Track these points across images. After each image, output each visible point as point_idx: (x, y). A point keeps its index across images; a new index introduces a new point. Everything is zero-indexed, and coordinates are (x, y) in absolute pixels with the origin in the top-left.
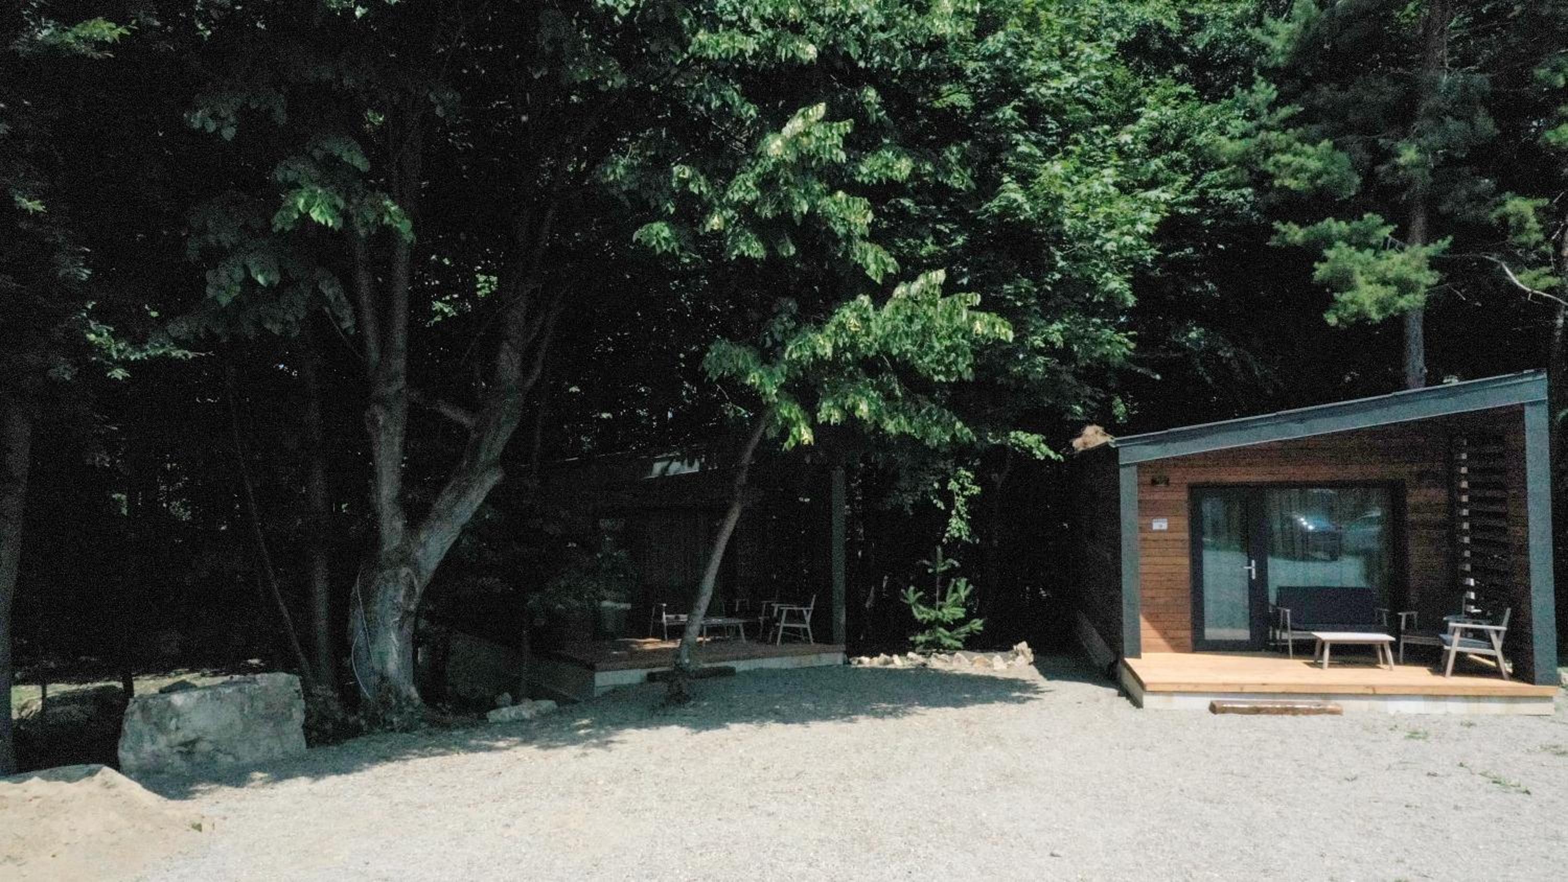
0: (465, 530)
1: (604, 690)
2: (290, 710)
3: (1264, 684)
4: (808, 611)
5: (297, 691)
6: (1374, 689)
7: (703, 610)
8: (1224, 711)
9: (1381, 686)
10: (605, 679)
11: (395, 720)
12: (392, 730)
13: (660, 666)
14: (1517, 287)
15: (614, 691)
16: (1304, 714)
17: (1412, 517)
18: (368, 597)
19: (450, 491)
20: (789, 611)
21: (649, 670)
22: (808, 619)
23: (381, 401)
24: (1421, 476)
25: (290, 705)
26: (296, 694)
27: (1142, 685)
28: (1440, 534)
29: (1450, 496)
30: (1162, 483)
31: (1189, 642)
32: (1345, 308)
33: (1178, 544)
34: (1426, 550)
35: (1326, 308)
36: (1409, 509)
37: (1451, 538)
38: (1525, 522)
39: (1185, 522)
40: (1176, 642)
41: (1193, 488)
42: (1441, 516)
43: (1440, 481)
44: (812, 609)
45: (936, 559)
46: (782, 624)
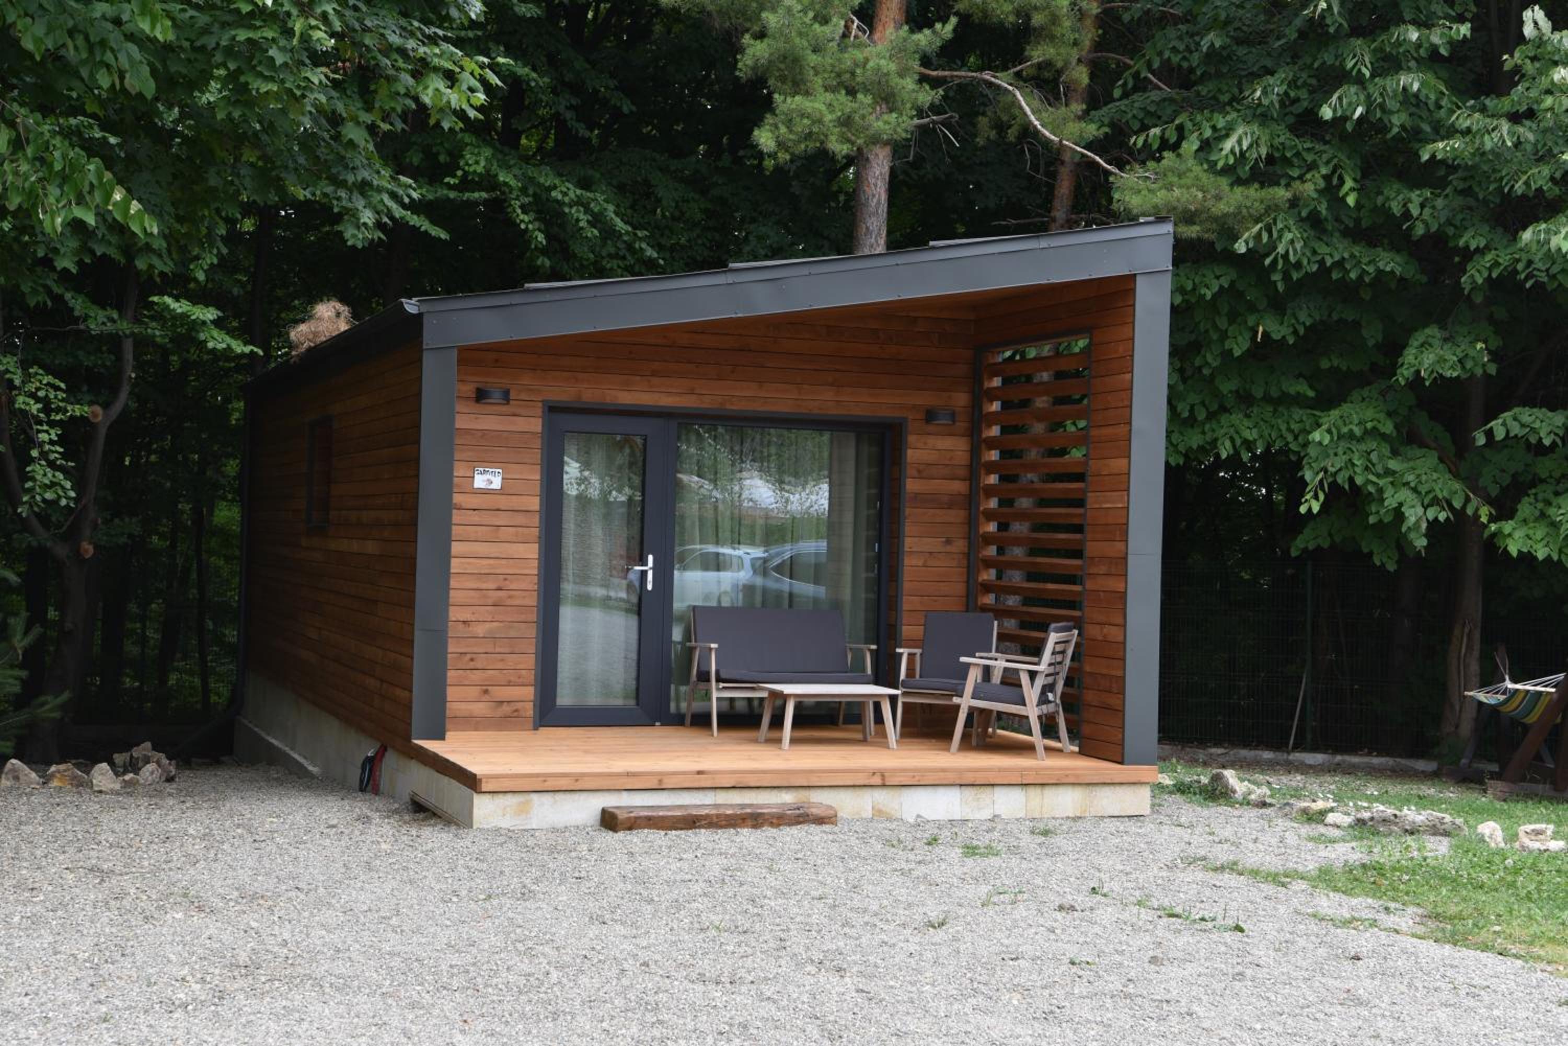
3: (700, 773)
6: (883, 776)
8: (634, 823)
9: (895, 771)
14: (1037, 132)
16: (772, 825)
17: (912, 485)
24: (930, 416)
27: (471, 781)
28: (957, 515)
29: (975, 452)
30: (497, 396)
31: (529, 710)
32: (789, 123)
33: (520, 519)
34: (933, 544)
35: (758, 122)
36: (910, 471)
37: (971, 523)
38: (1122, 483)
39: (535, 475)
40: (506, 709)
41: (553, 410)
42: (959, 487)
43: (962, 425)
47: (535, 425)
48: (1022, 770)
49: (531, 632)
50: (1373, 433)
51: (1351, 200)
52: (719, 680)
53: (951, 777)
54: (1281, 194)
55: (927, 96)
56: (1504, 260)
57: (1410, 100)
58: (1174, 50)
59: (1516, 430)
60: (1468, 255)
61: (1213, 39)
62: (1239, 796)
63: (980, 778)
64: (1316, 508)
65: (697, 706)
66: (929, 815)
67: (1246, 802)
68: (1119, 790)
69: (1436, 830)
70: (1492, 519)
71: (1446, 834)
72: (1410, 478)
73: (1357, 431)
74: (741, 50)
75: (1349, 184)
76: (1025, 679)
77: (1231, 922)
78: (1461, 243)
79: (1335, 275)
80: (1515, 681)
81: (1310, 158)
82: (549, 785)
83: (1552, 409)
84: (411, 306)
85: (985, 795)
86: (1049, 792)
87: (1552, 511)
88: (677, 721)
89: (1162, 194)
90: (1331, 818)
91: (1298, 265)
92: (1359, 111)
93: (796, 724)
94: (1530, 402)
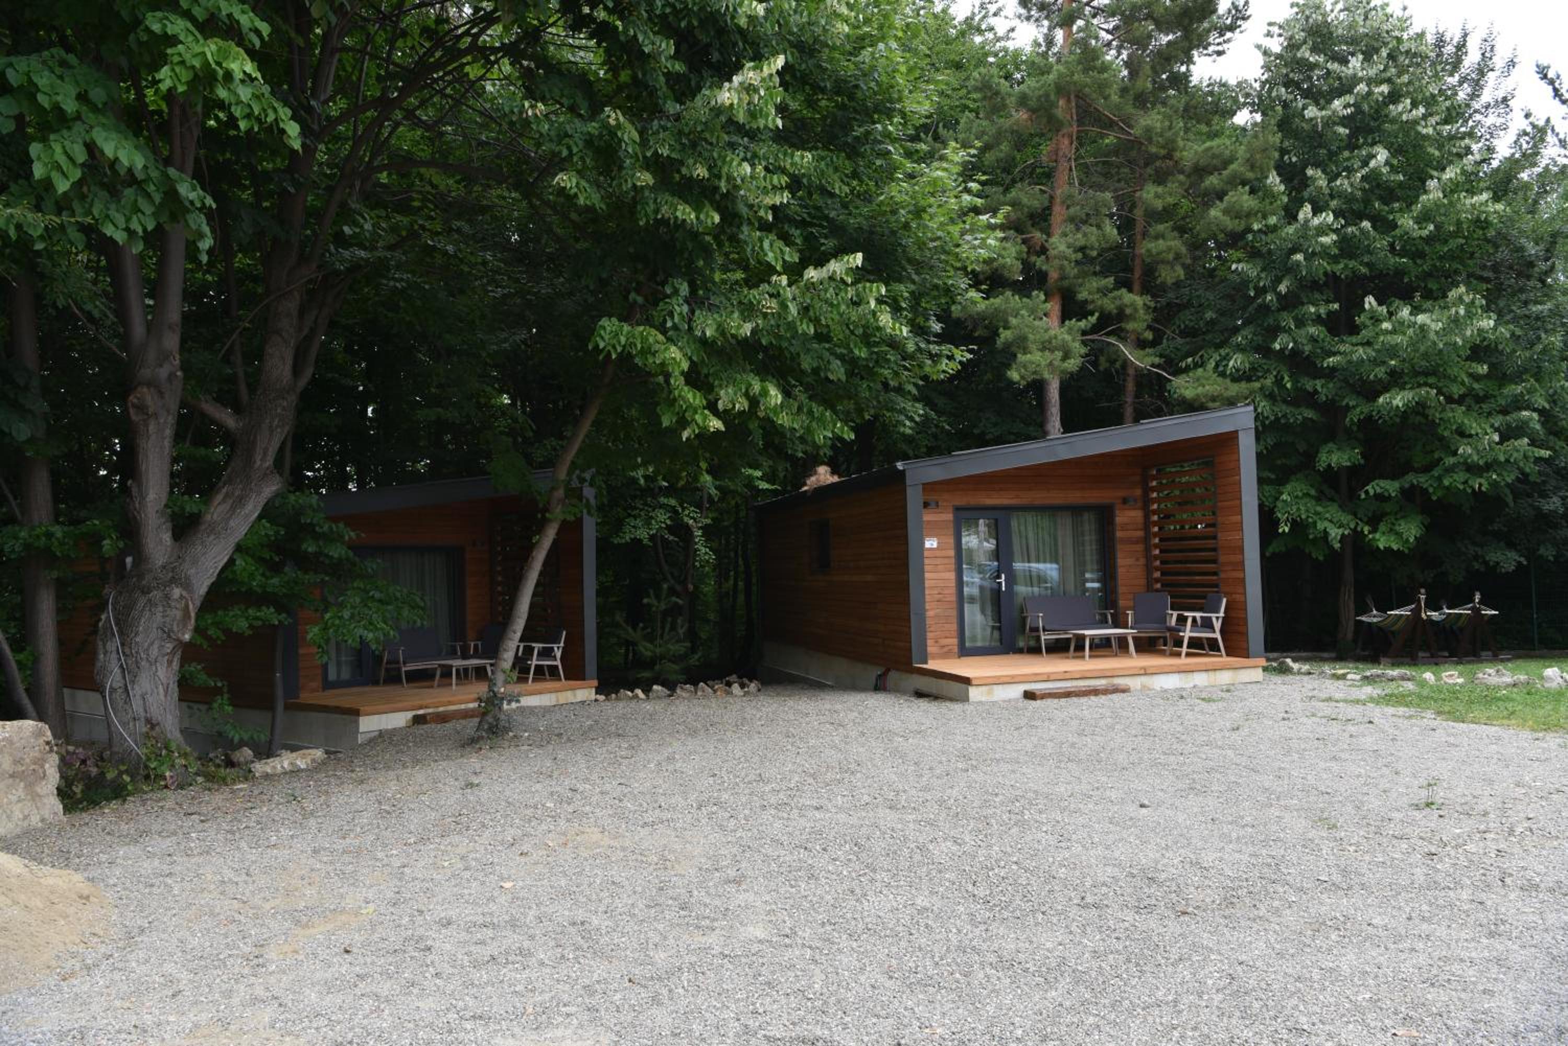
0: (239, 548)
1: (369, 736)
2: (42, 767)
3: (1065, 672)
4: (558, 647)
5: (48, 743)
6: (1145, 669)
7: (519, 635)
8: (1043, 696)
9: (1141, 667)
10: (369, 724)
11: (168, 774)
12: (166, 787)
13: (426, 707)
14: (1132, 362)
15: (379, 736)
16: (1103, 694)
17: (1119, 534)
18: (125, 626)
19: (224, 500)
21: (414, 713)
22: (558, 654)
23: (151, 384)
24: (1125, 501)
25: (40, 762)
26: (47, 748)
27: (967, 681)
28: (1140, 547)
29: (1146, 517)
30: (933, 505)
31: (956, 649)
32: (1025, 367)
33: (946, 561)
34: (1130, 561)
35: (1008, 366)
36: (1118, 528)
37: (1147, 550)
38: (1239, 527)
39: (951, 541)
40: (946, 649)
41: (957, 509)
42: (1140, 534)
43: (1139, 504)
44: (562, 644)
45: (658, 597)
46: (534, 662)
47: (949, 516)
48: (1206, 664)
49: (954, 613)
50: (1307, 495)
51: (1289, 385)
52: (1044, 630)
53: (1174, 669)
54: (1257, 385)
55: (1083, 350)
56: (1366, 410)
57: (1313, 340)
58: (1191, 320)
59: (1379, 490)
60: (1348, 408)
61: (1209, 315)
62: (1295, 670)
63: (1183, 668)
64: (1287, 530)
65: (1032, 643)
66: (1166, 687)
67: (1299, 673)
68: (1249, 671)
69: (1403, 678)
70: (1370, 532)
71: (1409, 679)
72: (1327, 515)
73: (1300, 494)
74: (998, 335)
75: (1287, 378)
76: (1214, 620)
77: (1366, 719)
78: (1344, 403)
79: (1283, 421)
80: (1449, 608)
81: (1266, 367)
82: (1001, 681)
83: (1393, 479)
84: (900, 465)
85: (1190, 675)
86: (1218, 673)
87: (1397, 528)
88: (1020, 651)
89: (1200, 388)
90: (1349, 677)
91: (1267, 418)
92: (1291, 345)
93: (1091, 648)
94: (1383, 477)
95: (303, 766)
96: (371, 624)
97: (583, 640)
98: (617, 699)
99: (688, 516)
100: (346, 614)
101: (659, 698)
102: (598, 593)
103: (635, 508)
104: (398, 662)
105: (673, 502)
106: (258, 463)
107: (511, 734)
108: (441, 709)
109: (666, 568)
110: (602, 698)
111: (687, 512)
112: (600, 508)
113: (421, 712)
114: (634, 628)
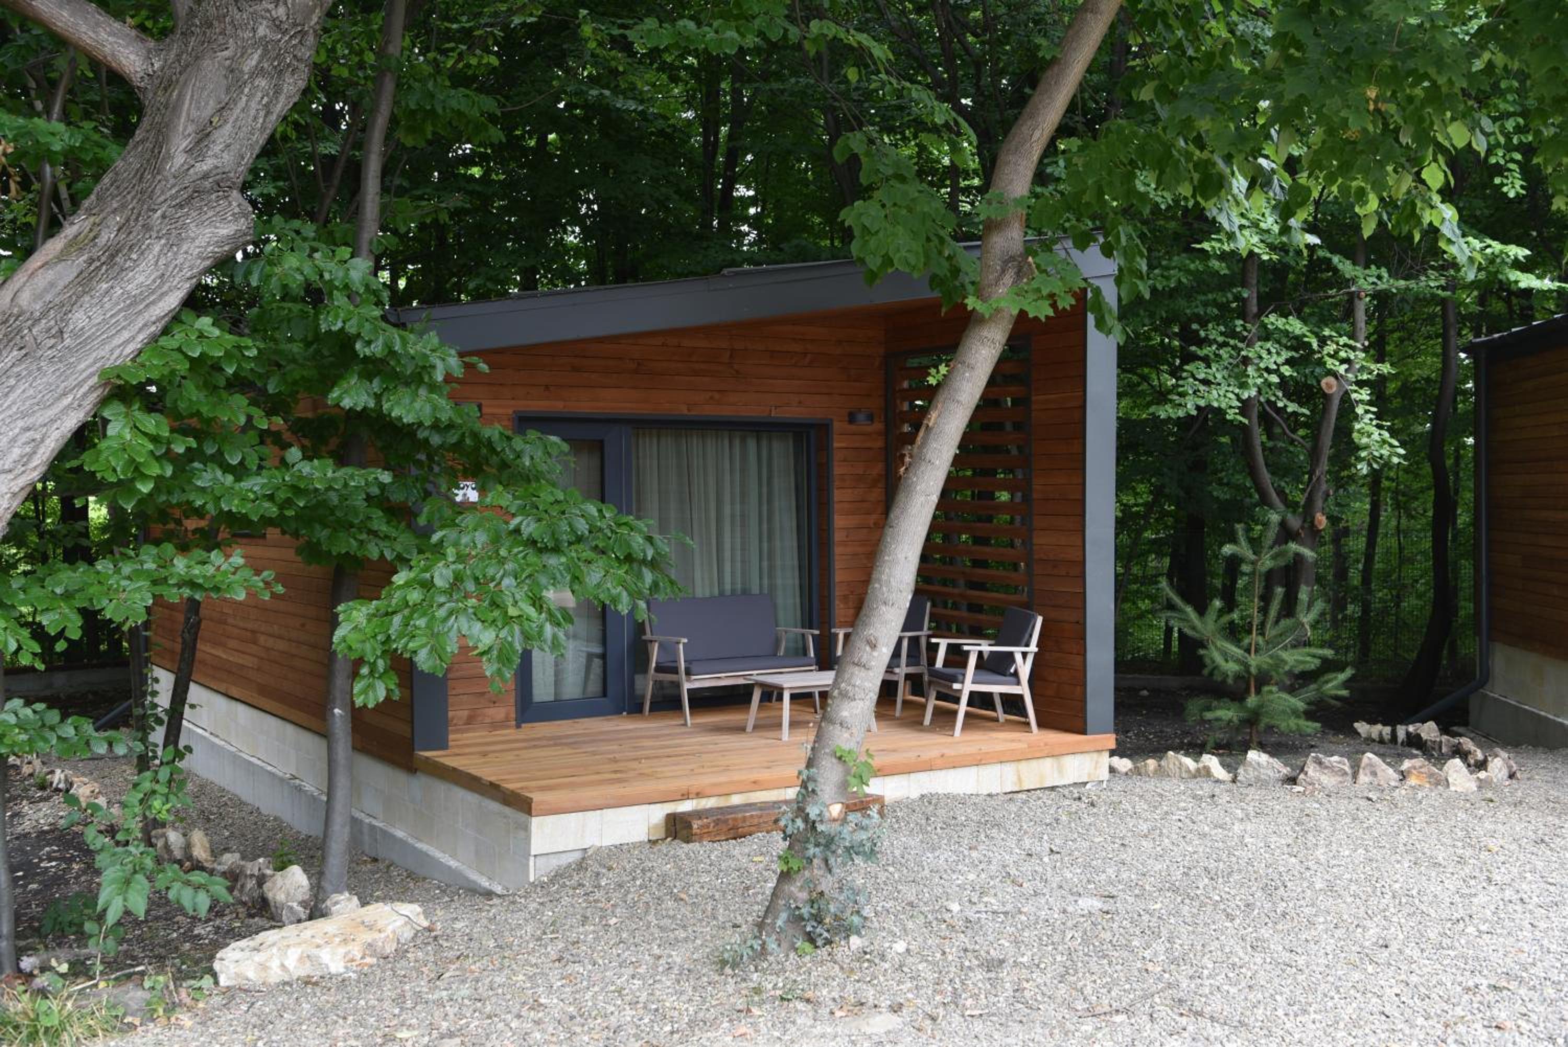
1: (555, 862)
4: (1024, 655)
10: (555, 836)
13: (699, 795)
15: (581, 866)
20: (949, 645)
21: (670, 808)
22: (1024, 669)
44: (1033, 648)
45: (1255, 544)
46: (968, 685)
95: (336, 966)
96: (494, 604)
97: (1081, 637)
98: (1161, 773)
99: (1334, 356)
100: (442, 575)
101: (1261, 783)
102: (1121, 524)
103: (1207, 342)
104: (675, 671)
105: (1296, 326)
106: (179, 159)
107: (856, 942)
108: (736, 800)
109: (1266, 476)
110: (1124, 764)
111: (1331, 348)
112: (1126, 312)
113: (686, 807)
114: (1201, 611)
